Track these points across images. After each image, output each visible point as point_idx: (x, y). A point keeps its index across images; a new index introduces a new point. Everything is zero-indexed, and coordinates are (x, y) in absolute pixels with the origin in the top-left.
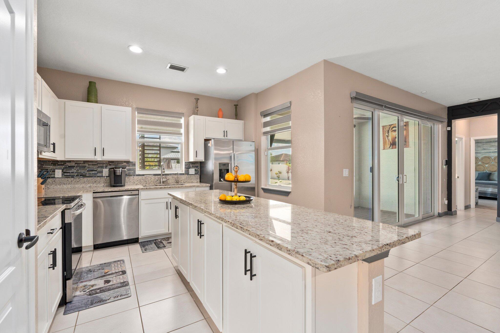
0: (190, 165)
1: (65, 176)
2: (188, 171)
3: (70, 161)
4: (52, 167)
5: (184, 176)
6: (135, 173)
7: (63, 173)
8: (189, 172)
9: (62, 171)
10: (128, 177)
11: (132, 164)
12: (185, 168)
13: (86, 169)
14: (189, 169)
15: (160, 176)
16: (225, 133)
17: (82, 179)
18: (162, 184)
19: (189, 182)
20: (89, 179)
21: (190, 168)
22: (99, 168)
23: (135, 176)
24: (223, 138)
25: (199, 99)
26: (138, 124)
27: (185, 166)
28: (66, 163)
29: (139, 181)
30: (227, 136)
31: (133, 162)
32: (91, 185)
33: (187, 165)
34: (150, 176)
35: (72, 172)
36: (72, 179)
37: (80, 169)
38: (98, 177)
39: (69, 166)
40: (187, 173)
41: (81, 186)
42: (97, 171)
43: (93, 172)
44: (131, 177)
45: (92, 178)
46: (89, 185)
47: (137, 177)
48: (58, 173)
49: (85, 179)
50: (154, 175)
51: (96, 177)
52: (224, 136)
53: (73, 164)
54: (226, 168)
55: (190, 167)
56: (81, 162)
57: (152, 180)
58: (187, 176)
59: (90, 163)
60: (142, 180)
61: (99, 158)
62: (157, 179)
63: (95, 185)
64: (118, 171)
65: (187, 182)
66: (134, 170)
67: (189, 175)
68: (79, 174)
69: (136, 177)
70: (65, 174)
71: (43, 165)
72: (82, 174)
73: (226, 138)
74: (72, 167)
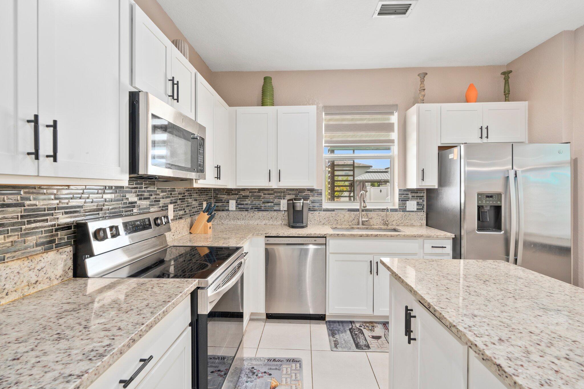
0: (408, 194)
1: (239, 208)
2: (405, 205)
3: (244, 190)
4: (225, 196)
5: (397, 213)
6: (321, 207)
7: (238, 204)
8: (406, 207)
9: (236, 202)
10: (312, 212)
11: (318, 192)
12: (399, 200)
13: (261, 200)
14: (406, 201)
15: (358, 212)
16: (484, 132)
17: (256, 213)
18: (361, 226)
19: (406, 225)
20: (265, 213)
21: (408, 200)
22: (276, 198)
23: (321, 210)
24: (479, 141)
25: (426, 74)
26: (326, 130)
27: (399, 196)
28: (240, 192)
29: (327, 219)
30: (487, 137)
31: (318, 190)
32: (267, 222)
33: (404, 194)
34: (343, 212)
35: (246, 204)
36: (246, 213)
37: (255, 200)
38: (274, 210)
39: (243, 196)
40: (403, 209)
41: (256, 223)
42: (273, 202)
43: (269, 204)
44: (316, 212)
45: (268, 213)
46: (264, 222)
47: (325, 212)
48: (232, 205)
49: (261, 214)
50: (348, 211)
51: (272, 210)
52: (481, 138)
53: (247, 193)
54: (495, 204)
55: (409, 199)
56: (255, 191)
57: (346, 218)
58: (402, 213)
59: (266, 192)
60: (331, 218)
61: (274, 185)
62: (353, 216)
63: (271, 222)
64: (298, 205)
65: (403, 224)
66: (320, 202)
67: (406, 213)
68: (254, 206)
69: (322, 213)
70: (240, 206)
71: (218, 194)
72: (256, 206)
73: (485, 140)
74: (246, 197)
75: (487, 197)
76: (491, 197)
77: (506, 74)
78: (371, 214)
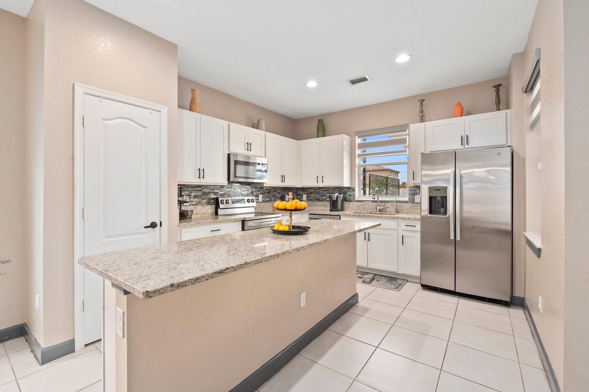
0: (416, 190)
1: (308, 199)
2: (414, 198)
3: (310, 188)
4: (301, 192)
5: (407, 204)
6: (355, 199)
7: (307, 197)
8: (414, 200)
9: (307, 196)
10: (349, 202)
11: (353, 189)
12: (409, 195)
13: (320, 195)
14: (415, 195)
15: (376, 203)
16: (465, 140)
17: (317, 202)
18: (378, 212)
19: (414, 213)
20: (321, 202)
21: (416, 195)
22: (328, 193)
23: (354, 201)
24: (462, 147)
25: (424, 100)
26: (359, 148)
27: (409, 192)
28: (308, 190)
29: (358, 207)
30: (468, 144)
31: (353, 188)
32: (322, 208)
33: (413, 190)
34: (368, 203)
35: (312, 197)
36: (311, 202)
37: (316, 195)
38: (327, 201)
39: (311, 192)
40: (413, 201)
41: (316, 208)
42: (326, 196)
43: (324, 197)
44: (351, 202)
45: (323, 202)
46: (321, 208)
47: (357, 203)
48: (305, 197)
49: (319, 203)
50: (372, 202)
51: (326, 201)
52: (462, 144)
53: (313, 191)
54: (442, 195)
55: (417, 193)
56: (317, 189)
57: (370, 206)
58: (411, 204)
59: (322, 189)
60: (360, 207)
61: (321, 185)
62: (375, 206)
63: (325, 208)
64: (334, 197)
65: (411, 213)
66: (354, 196)
67: (413, 204)
68: (316, 198)
69: (355, 203)
70: (308, 198)
71: (297, 191)
72: (317, 198)
73: (467, 146)
74: (312, 193)
75: (436, 190)
76: (439, 190)
77: (497, 87)
78: (388, 205)
